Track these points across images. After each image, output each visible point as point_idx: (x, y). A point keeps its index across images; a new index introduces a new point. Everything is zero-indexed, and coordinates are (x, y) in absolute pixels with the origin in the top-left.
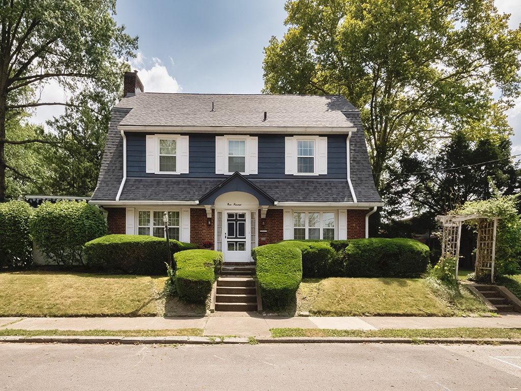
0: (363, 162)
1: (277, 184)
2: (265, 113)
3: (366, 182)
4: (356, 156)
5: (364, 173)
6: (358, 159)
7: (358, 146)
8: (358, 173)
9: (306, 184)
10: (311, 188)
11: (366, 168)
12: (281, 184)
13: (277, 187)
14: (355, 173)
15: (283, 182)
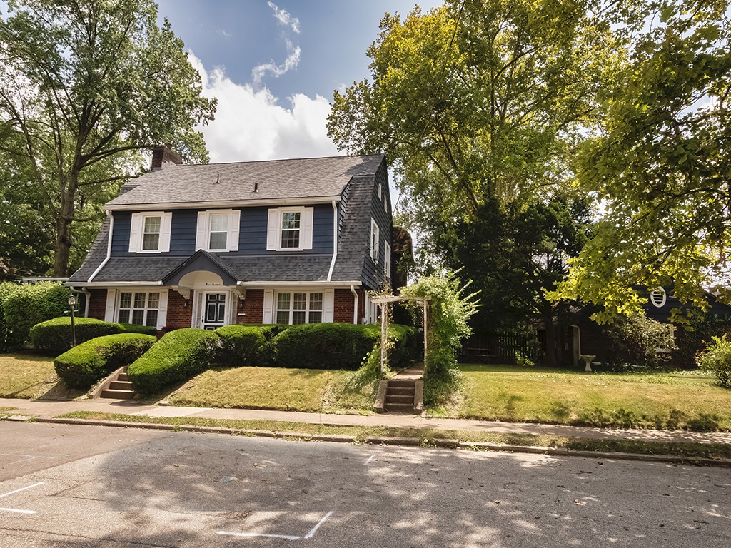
0: (360, 234)
1: (257, 261)
2: (256, 184)
3: (357, 257)
4: (353, 227)
5: (357, 246)
6: (355, 230)
7: (360, 215)
8: (350, 246)
9: (288, 261)
10: (291, 265)
11: (361, 240)
12: (261, 261)
13: (255, 265)
14: (346, 247)
15: (264, 259)
